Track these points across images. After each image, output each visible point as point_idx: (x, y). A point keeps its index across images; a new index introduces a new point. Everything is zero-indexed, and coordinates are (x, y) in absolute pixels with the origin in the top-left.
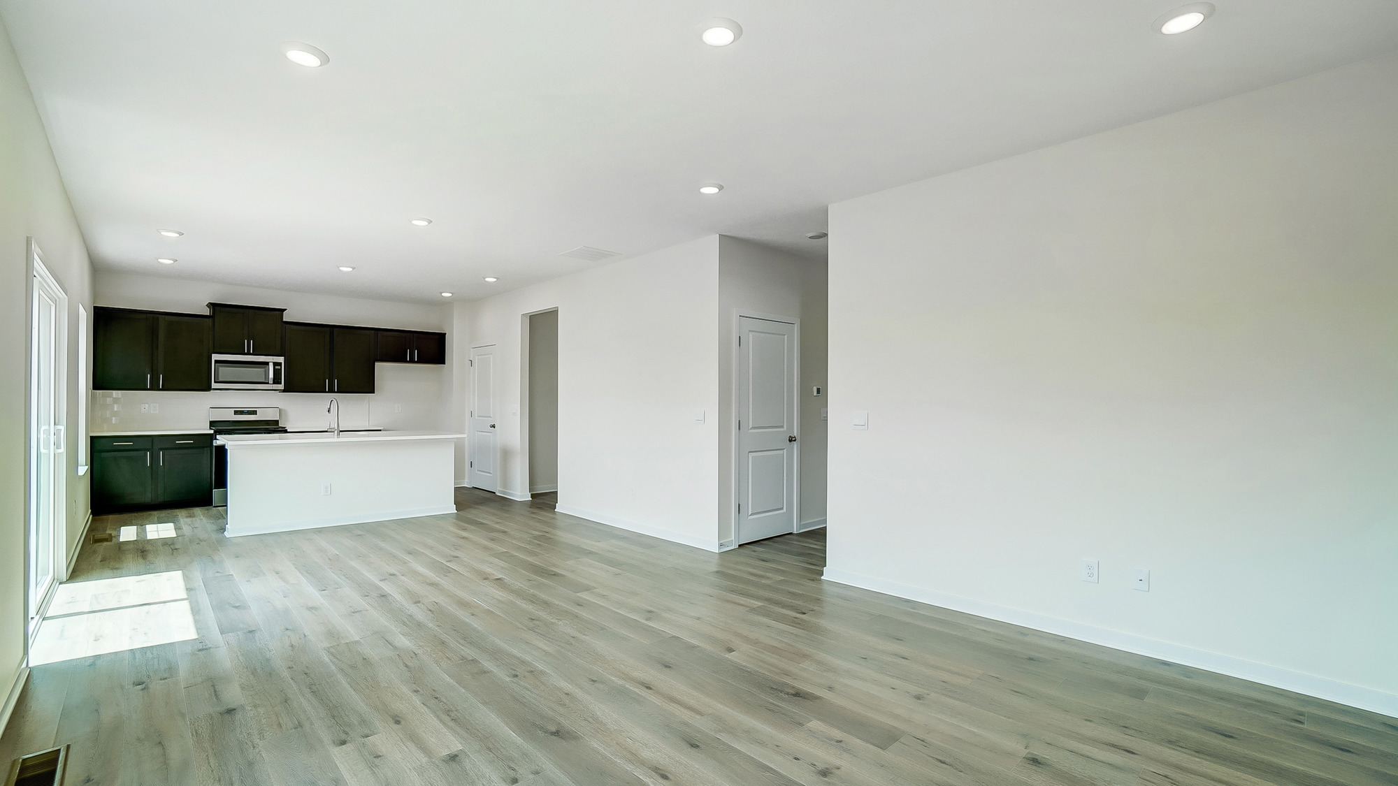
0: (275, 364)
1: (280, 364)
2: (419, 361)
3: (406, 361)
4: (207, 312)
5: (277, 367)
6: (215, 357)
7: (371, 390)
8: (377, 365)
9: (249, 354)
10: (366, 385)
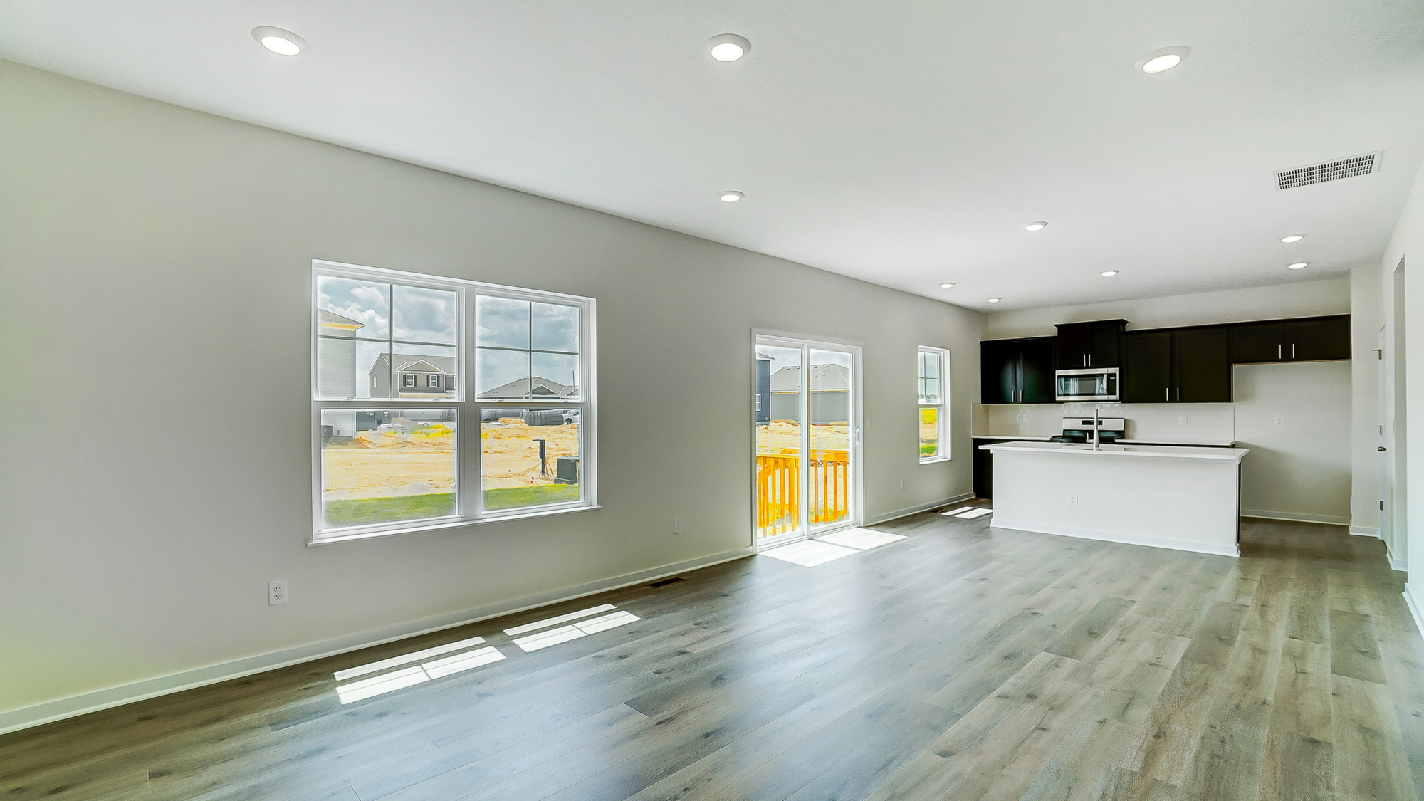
0: (1110, 375)
1: (1114, 375)
2: (1298, 359)
3: (1276, 360)
4: (1055, 332)
5: (1112, 378)
6: (1059, 372)
7: (1227, 398)
8: (1235, 367)
9: (1087, 367)
10: (1221, 392)
